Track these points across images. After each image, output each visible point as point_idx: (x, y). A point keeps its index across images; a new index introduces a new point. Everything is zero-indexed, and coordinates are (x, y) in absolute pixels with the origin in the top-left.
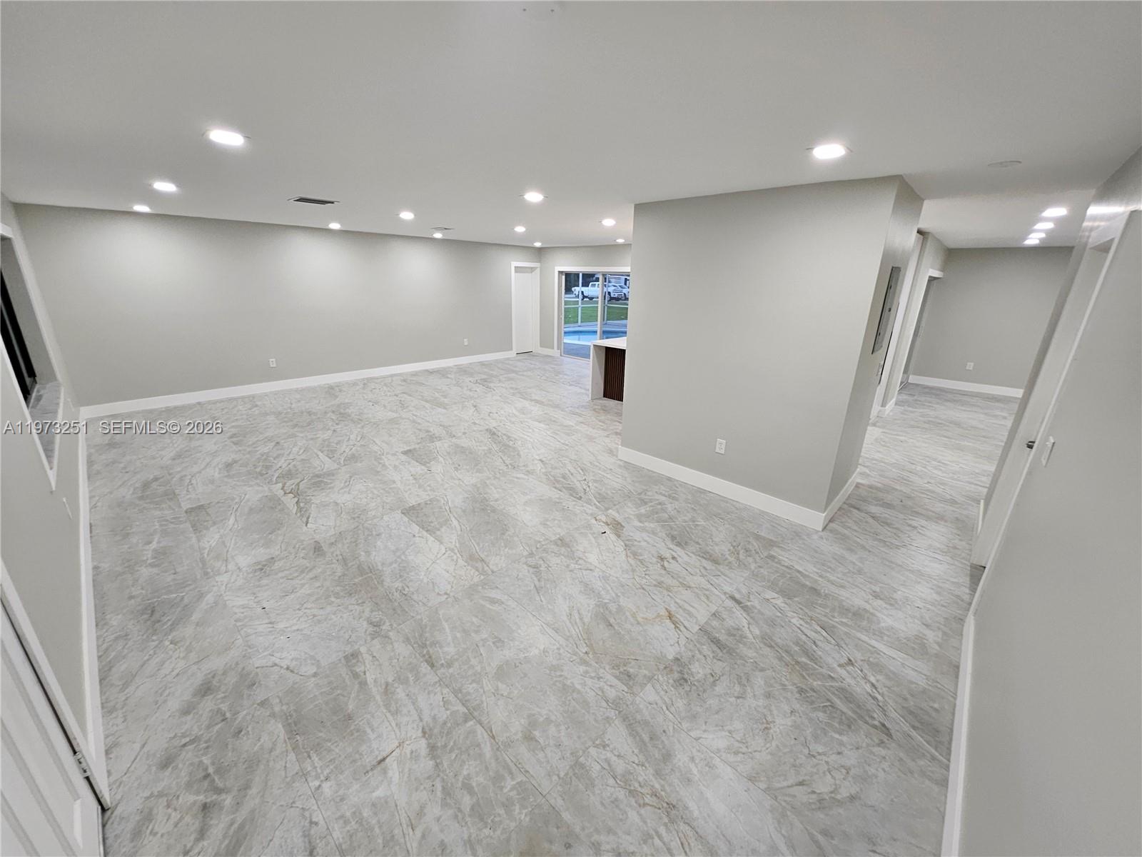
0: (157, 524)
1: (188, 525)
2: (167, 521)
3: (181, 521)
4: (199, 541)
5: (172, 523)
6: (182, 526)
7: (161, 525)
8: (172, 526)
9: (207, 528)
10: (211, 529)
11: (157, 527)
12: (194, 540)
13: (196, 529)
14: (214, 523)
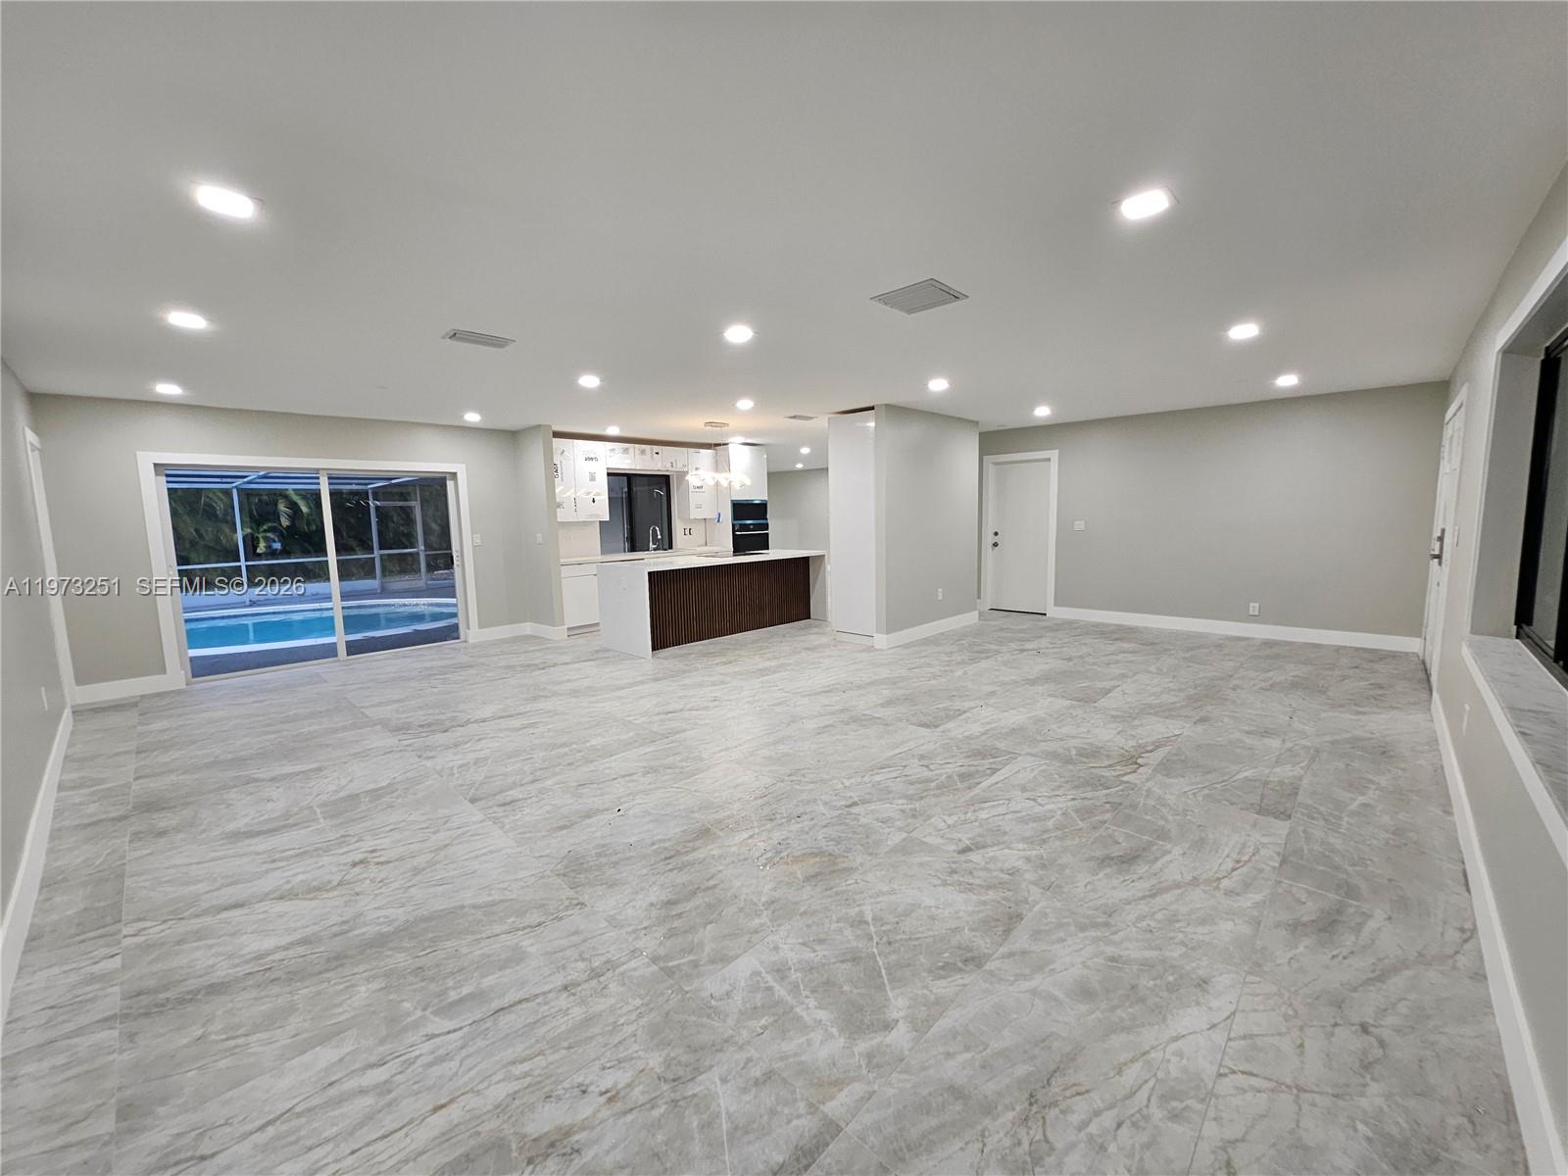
0: (1344, 823)
1: (1300, 798)
2: (1326, 820)
3: (1306, 809)
4: (1300, 778)
5: (1320, 813)
6: (1310, 802)
7: (1340, 818)
8: (1322, 809)
9: (1281, 783)
10: (1276, 779)
11: (1346, 819)
12: (1305, 782)
13: (1294, 792)
14: (1266, 783)
